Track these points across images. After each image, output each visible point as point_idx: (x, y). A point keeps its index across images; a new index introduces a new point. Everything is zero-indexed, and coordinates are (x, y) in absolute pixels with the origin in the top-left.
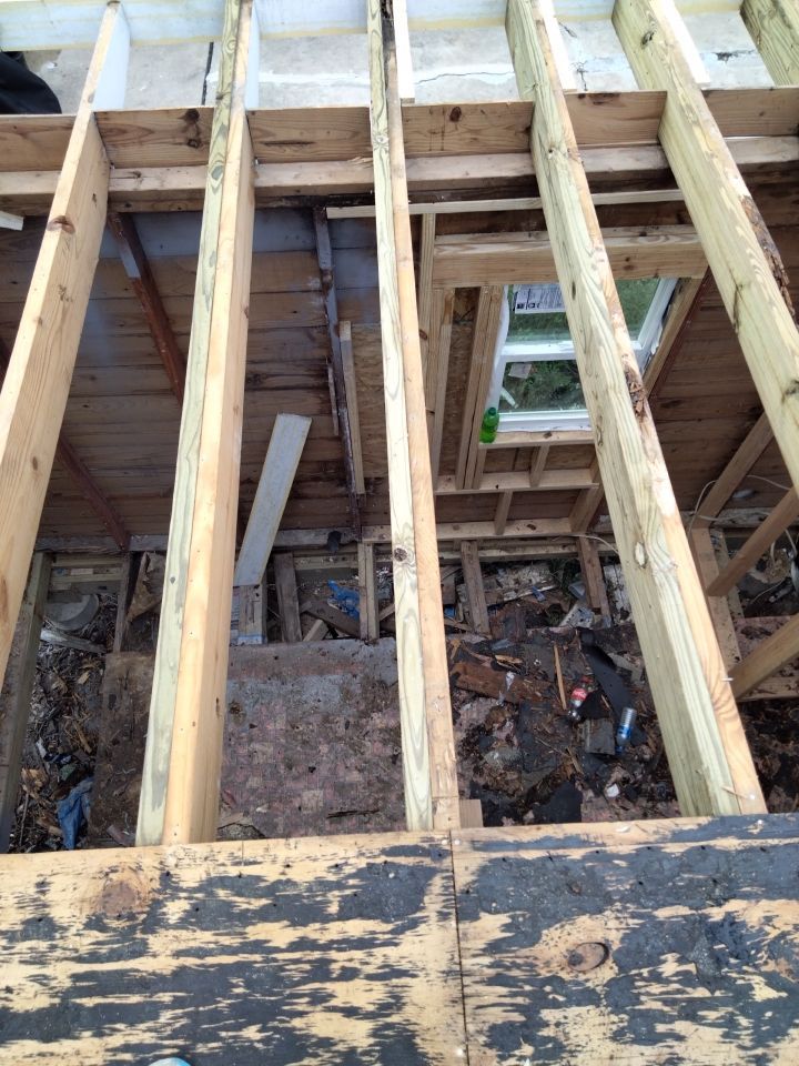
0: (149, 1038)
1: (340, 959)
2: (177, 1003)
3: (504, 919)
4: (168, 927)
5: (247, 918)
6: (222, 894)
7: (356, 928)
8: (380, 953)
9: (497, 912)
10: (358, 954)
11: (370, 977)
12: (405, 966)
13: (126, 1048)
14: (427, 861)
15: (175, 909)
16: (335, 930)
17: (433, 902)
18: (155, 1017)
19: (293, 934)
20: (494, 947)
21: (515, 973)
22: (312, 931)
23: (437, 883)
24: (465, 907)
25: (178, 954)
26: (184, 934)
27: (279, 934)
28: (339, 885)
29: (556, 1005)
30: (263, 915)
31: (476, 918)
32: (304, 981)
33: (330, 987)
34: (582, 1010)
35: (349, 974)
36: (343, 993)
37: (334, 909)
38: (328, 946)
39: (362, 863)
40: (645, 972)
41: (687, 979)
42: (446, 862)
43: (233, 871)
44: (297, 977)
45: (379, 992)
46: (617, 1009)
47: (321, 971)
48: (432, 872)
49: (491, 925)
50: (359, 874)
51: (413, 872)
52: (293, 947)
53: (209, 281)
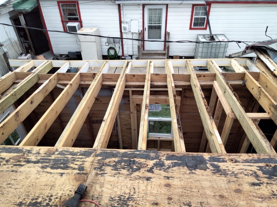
0: (48, 165)
1: (77, 159)
2: (53, 162)
3: (102, 157)
4: (55, 154)
5: (66, 155)
6: (64, 152)
7: (80, 157)
8: (83, 159)
9: (101, 157)
10: (80, 159)
11: (80, 161)
12: (86, 161)
13: (44, 165)
14: (93, 151)
15: (56, 153)
16: (77, 157)
17: (92, 155)
18: (50, 163)
19: (72, 157)
20: (99, 160)
21: (101, 163)
22: (75, 157)
23: (94, 153)
24: (97, 156)
25: (55, 157)
26: (57, 155)
27: (70, 156)
28: (80, 152)
29: (105, 166)
30: (68, 154)
31: (98, 157)
32: (71, 161)
33: (74, 162)
34: (109, 167)
35: (77, 161)
36: (76, 163)
37: (78, 155)
38: (76, 158)
39: (84, 151)
40: (119, 164)
41: (125, 165)
42: (96, 151)
43: (66, 150)
44: (70, 161)
45: (81, 163)
46: (113, 167)
47: (74, 160)
48: (94, 152)
49: (99, 158)
50: (84, 152)
51: (91, 152)
52: (71, 158)
53: (89, 91)
